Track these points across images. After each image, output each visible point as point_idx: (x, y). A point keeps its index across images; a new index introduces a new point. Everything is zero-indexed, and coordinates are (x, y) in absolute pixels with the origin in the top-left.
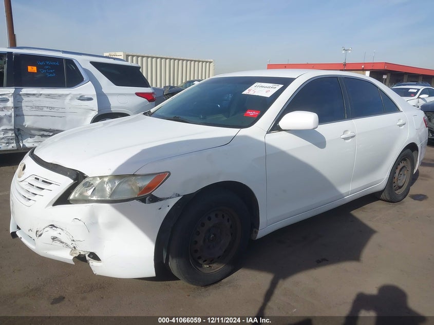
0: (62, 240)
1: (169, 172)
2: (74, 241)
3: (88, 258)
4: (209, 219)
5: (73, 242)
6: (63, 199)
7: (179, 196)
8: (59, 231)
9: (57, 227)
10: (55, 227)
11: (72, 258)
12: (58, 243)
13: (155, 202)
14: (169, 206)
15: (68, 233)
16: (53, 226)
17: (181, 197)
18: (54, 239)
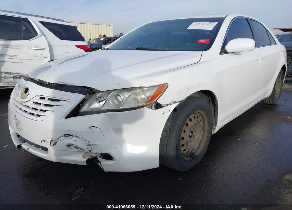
0: (79, 146)
1: (166, 84)
2: (90, 145)
3: (99, 159)
4: (191, 120)
5: (89, 147)
6: (76, 112)
7: (176, 102)
8: (75, 138)
9: (72, 136)
10: (71, 136)
11: (85, 160)
12: (73, 149)
13: (160, 108)
14: (169, 111)
15: (83, 140)
16: (68, 135)
17: (178, 103)
18: (69, 146)
